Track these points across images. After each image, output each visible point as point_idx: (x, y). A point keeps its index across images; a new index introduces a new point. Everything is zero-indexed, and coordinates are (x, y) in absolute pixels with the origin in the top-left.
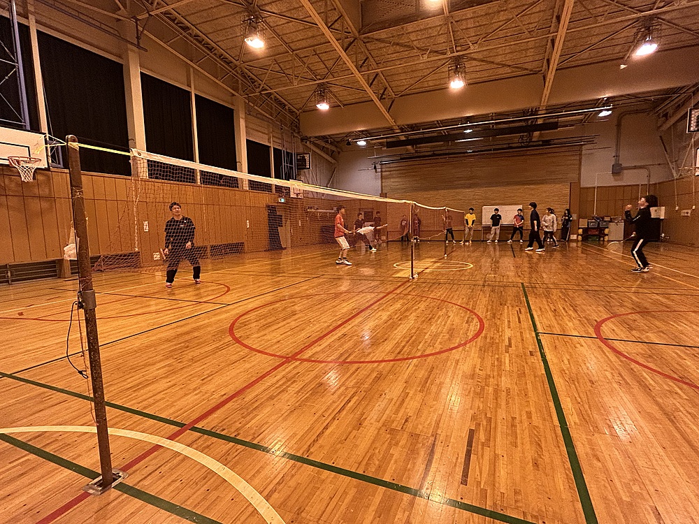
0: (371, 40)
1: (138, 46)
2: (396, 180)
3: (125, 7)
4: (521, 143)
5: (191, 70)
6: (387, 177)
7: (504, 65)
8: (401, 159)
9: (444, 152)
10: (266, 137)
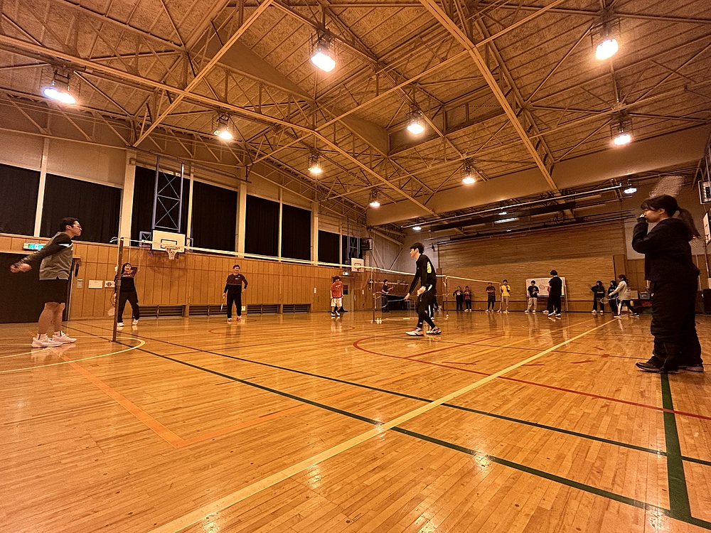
0: (397, 158)
1: (246, 181)
2: (451, 257)
3: (242, 161)
4: (556, 221)
5: (281, 190)
6: (443, 255)
7: (512, 162)
8: (451, 240)
9: (487, 232)
10: (338, 228)
